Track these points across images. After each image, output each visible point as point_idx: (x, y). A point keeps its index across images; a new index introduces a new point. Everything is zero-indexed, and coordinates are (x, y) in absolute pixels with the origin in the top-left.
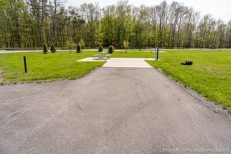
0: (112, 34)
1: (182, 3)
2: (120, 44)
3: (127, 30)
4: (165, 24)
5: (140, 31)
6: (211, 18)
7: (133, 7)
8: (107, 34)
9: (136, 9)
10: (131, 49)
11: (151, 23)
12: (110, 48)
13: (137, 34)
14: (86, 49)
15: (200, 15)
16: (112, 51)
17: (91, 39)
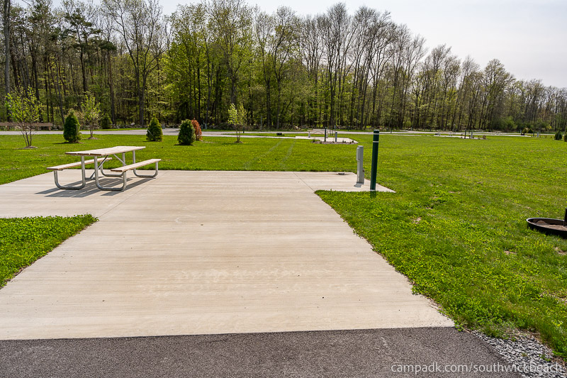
0: (199, 88)
1: (383, 12)
2: (222, 117)
3: (242, 76)
4: (341, 66)
5: (279, 80)
6: (448, 56)
7: (258, 15)
8: (184, 86)
9: (264, 20)
10: (253, 130)
11: (305, 63)
12: (183, 126)
13: (268, 88)
14: (121, 127)
15: (424, 46)
16: (190, 138)
17: (138, 99)
